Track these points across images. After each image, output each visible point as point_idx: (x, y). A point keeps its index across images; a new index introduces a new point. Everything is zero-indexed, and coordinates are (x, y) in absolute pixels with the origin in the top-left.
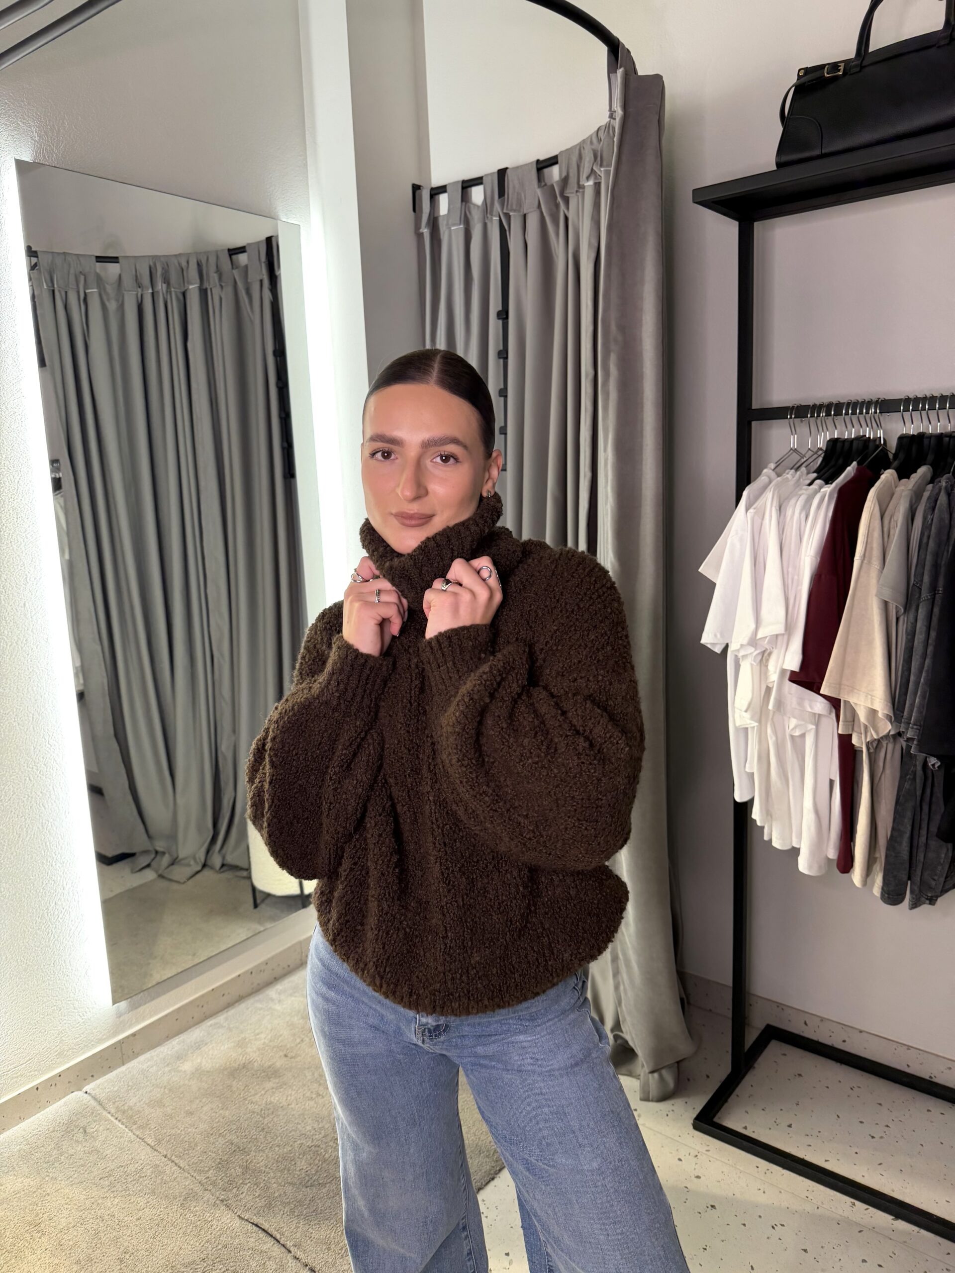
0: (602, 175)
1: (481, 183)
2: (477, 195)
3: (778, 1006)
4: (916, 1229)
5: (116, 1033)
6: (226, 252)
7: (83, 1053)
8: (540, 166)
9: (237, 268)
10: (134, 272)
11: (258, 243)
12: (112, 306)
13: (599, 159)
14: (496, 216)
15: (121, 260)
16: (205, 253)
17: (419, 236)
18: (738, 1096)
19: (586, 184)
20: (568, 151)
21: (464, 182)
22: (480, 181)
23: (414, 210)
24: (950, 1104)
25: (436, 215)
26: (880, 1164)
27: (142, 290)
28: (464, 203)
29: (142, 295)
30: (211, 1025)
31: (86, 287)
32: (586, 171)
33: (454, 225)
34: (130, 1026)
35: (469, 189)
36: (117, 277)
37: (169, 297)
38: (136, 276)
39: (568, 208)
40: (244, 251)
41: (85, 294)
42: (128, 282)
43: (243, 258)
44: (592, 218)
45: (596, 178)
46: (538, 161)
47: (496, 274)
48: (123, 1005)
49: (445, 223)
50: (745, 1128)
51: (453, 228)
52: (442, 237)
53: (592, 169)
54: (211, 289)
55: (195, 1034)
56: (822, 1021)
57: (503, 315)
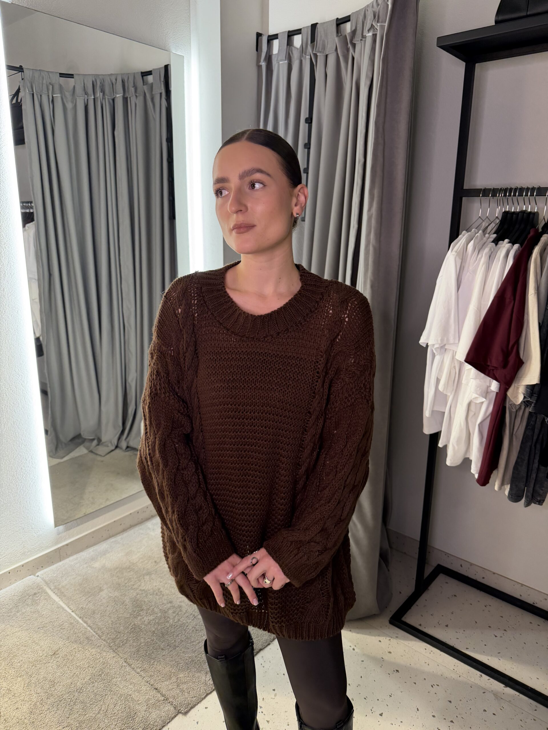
0: (378, 29)
1: (300, 33)
2: (297, 40)
3: (446, 555)
4: (517, 693)
5: (56, 543)
6: (140, 74)
7: (37, 554)
8: (339, 22)
9: (146, 84)
10: (83, 84)
11: (160, 68)
12: (69, 106)
13: (377, 17)
14: (308, 56)
15: (75, 76)
16: (127, 74)
17: (259, 67)
18: (417, 605)
19: (367, 35)
20: (357, 13)
21: (289, 32)
22: (299, 32)
23: (257, 50)
24: (543, 620)
25: (270, 54)
26: (499, 653)
27: (88, 96)
28: (289, 46)
29: (87, 100)
30: (112, 542)
31: (53, 93)
32: (368, 26)
33: (281, 60)
34: (65, 540)
35: (292, 37)
36: (72, 87)
37: (104, 100)
38: (84, 87)
39: (354, 52)
40: (151, 74)
41: (53, 97)
42: (79, 91)
43: (150, 79)
44: (370, 58)
45: (374, 31)
46: (337, 18)
47: (306, 93)
48: (61, 528)
49: (276, 59)
50: (420, 625)
51: (280, 63)
52: (273, 69)
53: (372, 25)
54: (130, 98)
55: (103, 546)
56: (471, 565)
57: (309, 120)
